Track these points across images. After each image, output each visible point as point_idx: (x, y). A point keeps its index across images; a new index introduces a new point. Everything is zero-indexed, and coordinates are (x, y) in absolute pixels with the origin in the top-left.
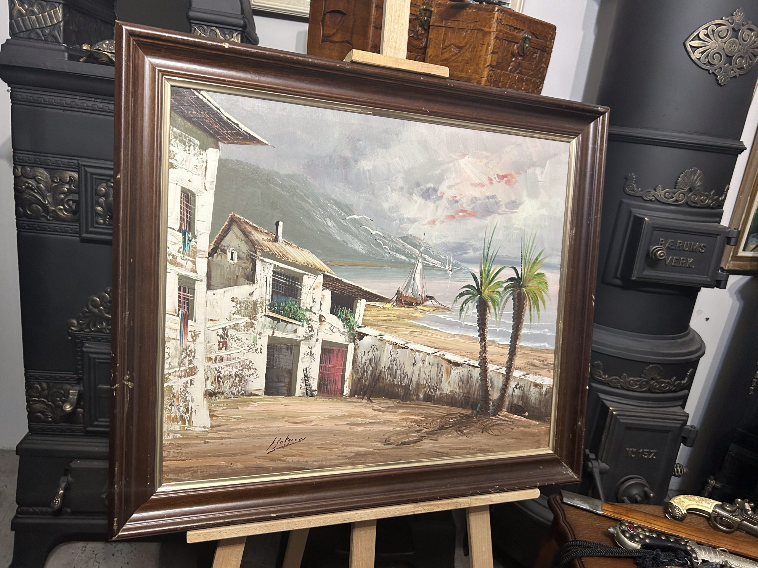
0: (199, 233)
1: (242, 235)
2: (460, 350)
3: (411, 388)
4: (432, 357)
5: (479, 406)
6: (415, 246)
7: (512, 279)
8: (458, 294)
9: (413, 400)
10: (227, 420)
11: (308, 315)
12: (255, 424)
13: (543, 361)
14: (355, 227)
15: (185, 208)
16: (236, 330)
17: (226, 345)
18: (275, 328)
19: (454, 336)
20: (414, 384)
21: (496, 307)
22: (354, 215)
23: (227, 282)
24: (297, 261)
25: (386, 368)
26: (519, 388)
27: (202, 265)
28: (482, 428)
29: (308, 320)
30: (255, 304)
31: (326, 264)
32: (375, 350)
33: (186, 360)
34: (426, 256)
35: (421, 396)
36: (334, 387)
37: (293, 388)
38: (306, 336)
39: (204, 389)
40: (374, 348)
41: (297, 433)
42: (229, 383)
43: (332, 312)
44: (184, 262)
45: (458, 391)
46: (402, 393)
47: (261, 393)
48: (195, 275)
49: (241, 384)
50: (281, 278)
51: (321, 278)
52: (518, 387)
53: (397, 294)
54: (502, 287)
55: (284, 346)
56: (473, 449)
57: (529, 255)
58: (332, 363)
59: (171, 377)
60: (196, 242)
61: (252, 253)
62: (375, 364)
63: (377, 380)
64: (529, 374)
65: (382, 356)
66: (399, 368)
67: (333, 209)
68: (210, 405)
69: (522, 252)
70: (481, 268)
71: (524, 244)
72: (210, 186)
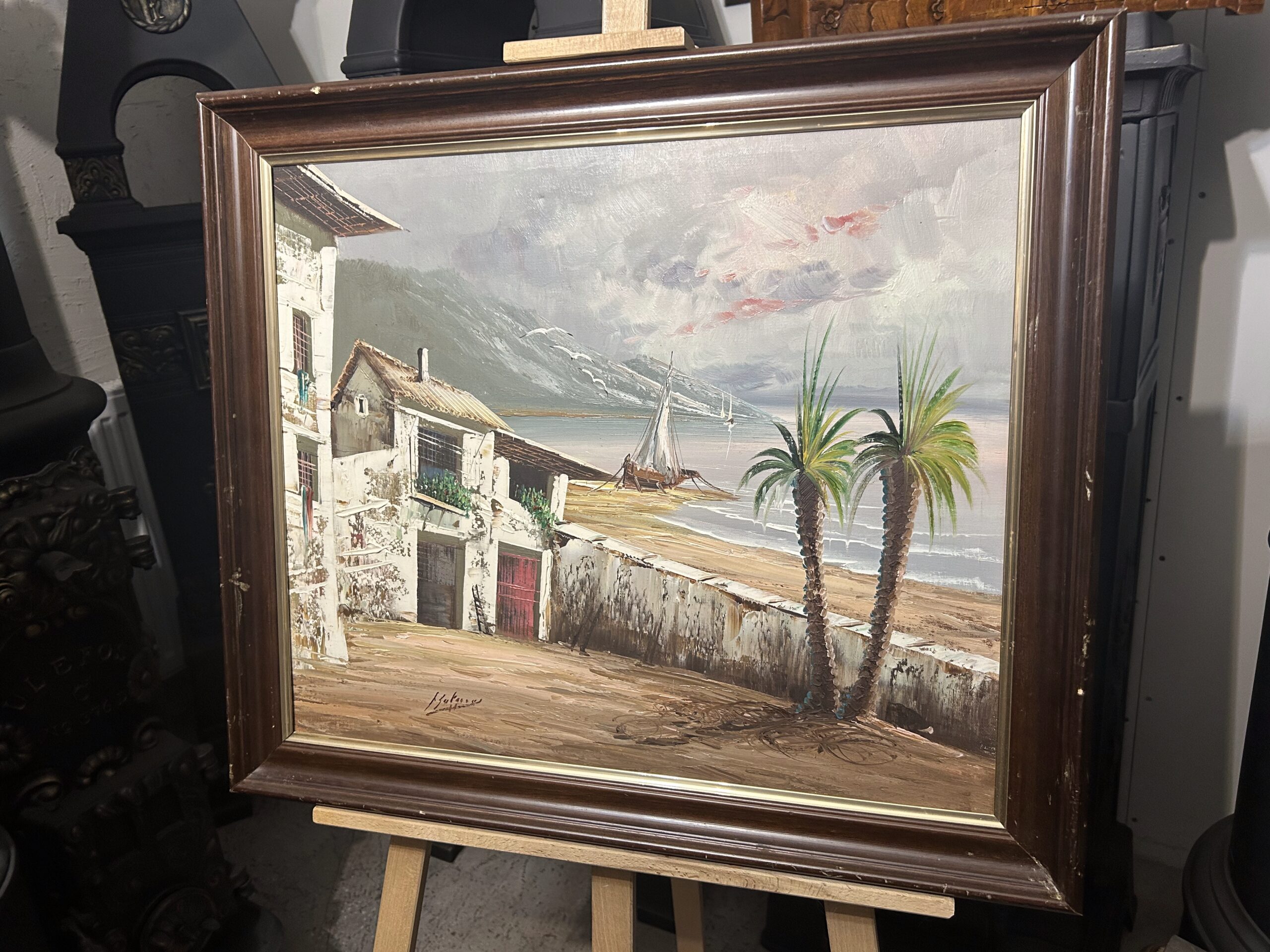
0: (318, 374)
1: (373, 374)
2: (760, 579)
3: (660, 641)
4: (700, 587)
5: (809, 695)
6: (654, 375)
7: (877, 436)
8: (750, 467)
9: (667, 665)
10: (369, 653)
11: (473, 498)
12: (406, 666)
13: (970, 619)
14: (542, 348)
15: (300, 338)
16: (373, 518)
17: (362, 540)
18: (426, 519)
19: (745, 549)
20: (666, 634)
21: (841, 495)
22: (538, 327)
23: (356, 445)
24: (452, 411)
25: (612, 600)
26: (908, 671)
27: (324, 418)
28: (817, 741)
29: (476, 508)
30: (396, 479)
31: (498, 415)
32: (590, 565)
33: (313, 558)
34: (678, 394)
35: (682, 658)
36: (522, 622)
37: (458, 618)
38: (474, 533)
39: (337, 603)
40: (587, 562)
41: (468, 690)
42: (368, 599)
43: (512, 496)
44: (301, 417)
45: (759, 658)
46: (644, 649)
47: (413, 618)
48: (316, 434)
49: (385, 601)
50: (430, 439)
51: (491, 437)
52: (905, 668)
53: (624, 466)
54: (853, 452)
55: (442, 548)
56: (800, 781)
57: (921, 383)
58: (517, 580)
59: (297, 582)
60: (315, 388)
61: (387, 400)
62: (591, 591)
63: (595, 620)
64: (932, 643)
65: (602, 578)
66: (635, 602)
67: (503, 320)
68: (347, 627)
69: (900, 378)
70: (800, 416)
71: (905, 361)
72: (329, 303)
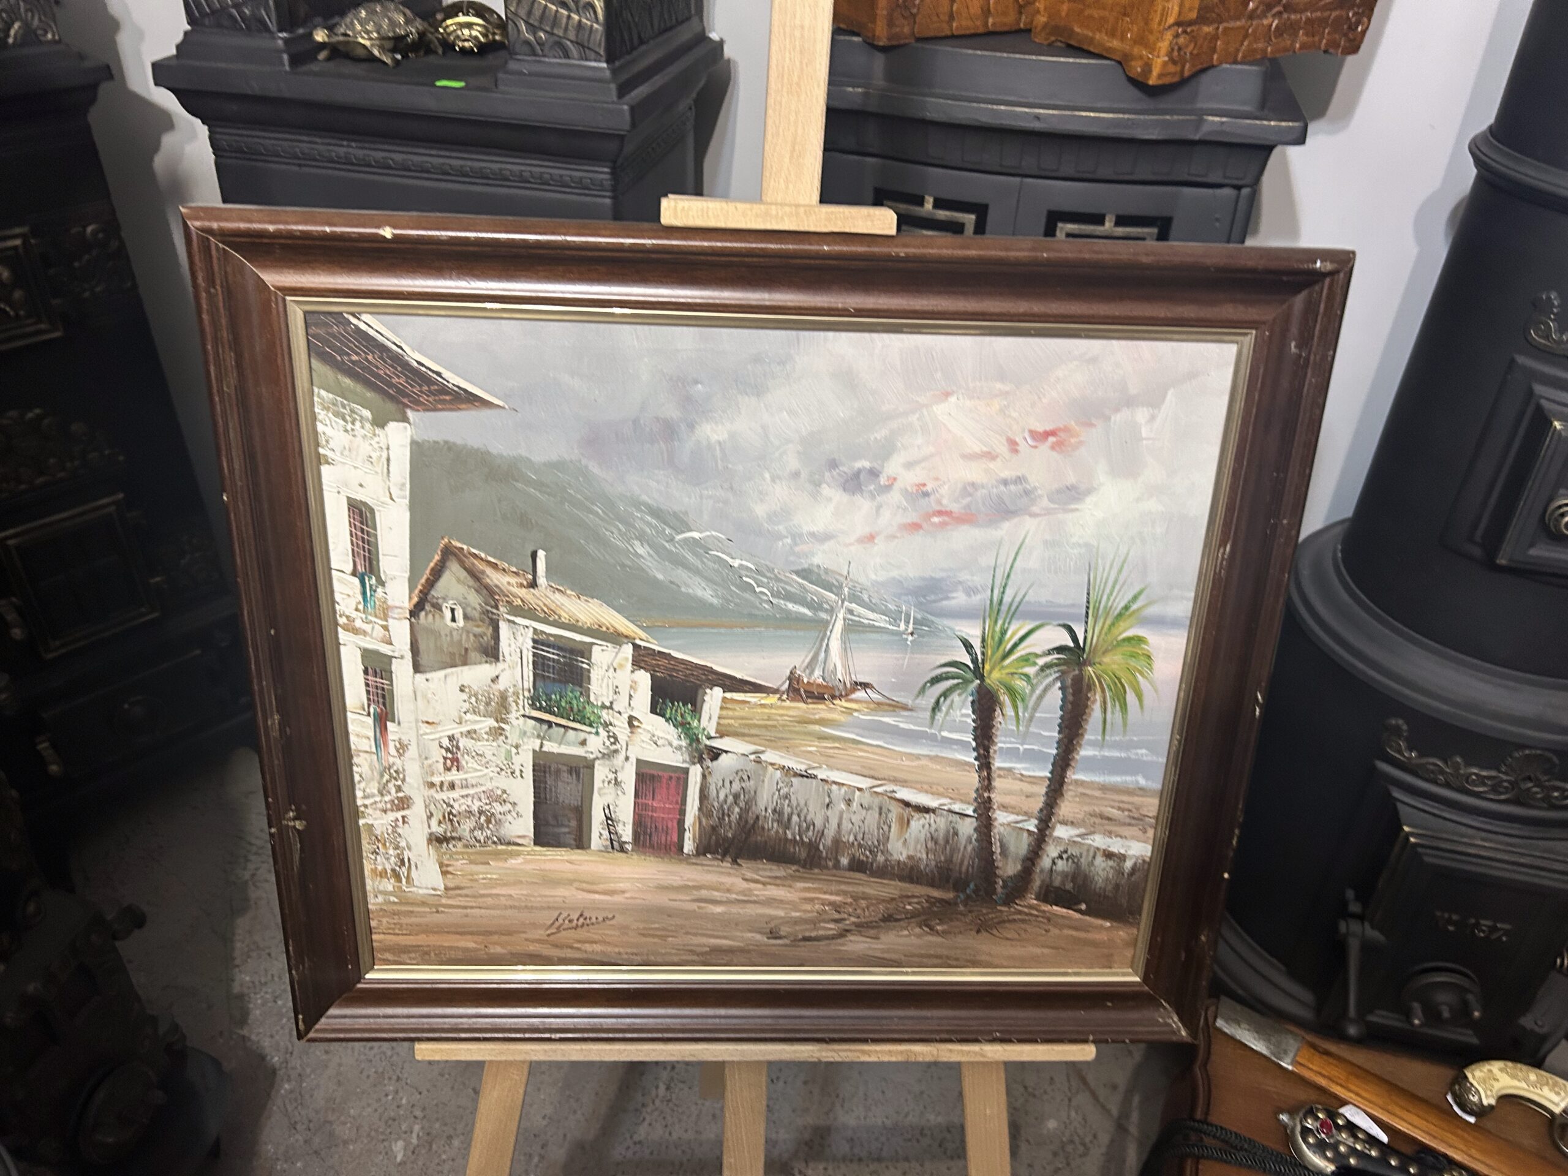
0: (389, 576)
1: (469, 578)
2: (931, 785)
3: (821, 847)
4: (867, 794)
5: (972, 886)
6: (828, 587)
7: (1060, 649)
8: (928, 678)
9: (827, 867)
10: (472, 880)
11: (605, 715)
12: (521, 890)
13: (1130, 811)
14: (695, 554)
15: (359, 533)
16: (472, 738)
17: (458, 763)
18: (544, 738)
19: (918, 757)
20: (828, 840)
21: (1020, 704)
22: (691, 530)
23: (448, 660)
24: (578, 621)
25: (770, 811)
26: (1068, 858)
27: (401, 631)
28: (977, 924)
29: (606, 725)
30: (503, 697)
31: (638, 626)
32: (745, 778)
33: (391, 785)
34: (854, 605)
35: (845, 861)
36: (663, 838)
37: (585, 837)
38: (605, 752)
39: (427, 831)
40: (741, 775)
41: (599, 908)
42: (468, 825)
43: (653, 711)
44: (367, 628)
45: (924, 856)
46: (804, 855)
47: (528, 841)
48: (388, 648)
49: (491, 826)
50: (549, 652)
51: (628, 650)
52: (1065, 856)
53: (790, 679)
54: (1035, 664)
55: (565, 768)
57: (1108, 599)
58: (658, 797)
59: (369, 811)
60: (385, 593)
61: (489, 608)
62: (746, 803)
63: (750, 831)
64: (1093, 833)
65: (759, 789)
66: (795, 812)
67: (646, 522)
68: (440, 856)
69: (1088, 594)
70: (984, 628)
71: (1095, 579)
72: (399, 492)
